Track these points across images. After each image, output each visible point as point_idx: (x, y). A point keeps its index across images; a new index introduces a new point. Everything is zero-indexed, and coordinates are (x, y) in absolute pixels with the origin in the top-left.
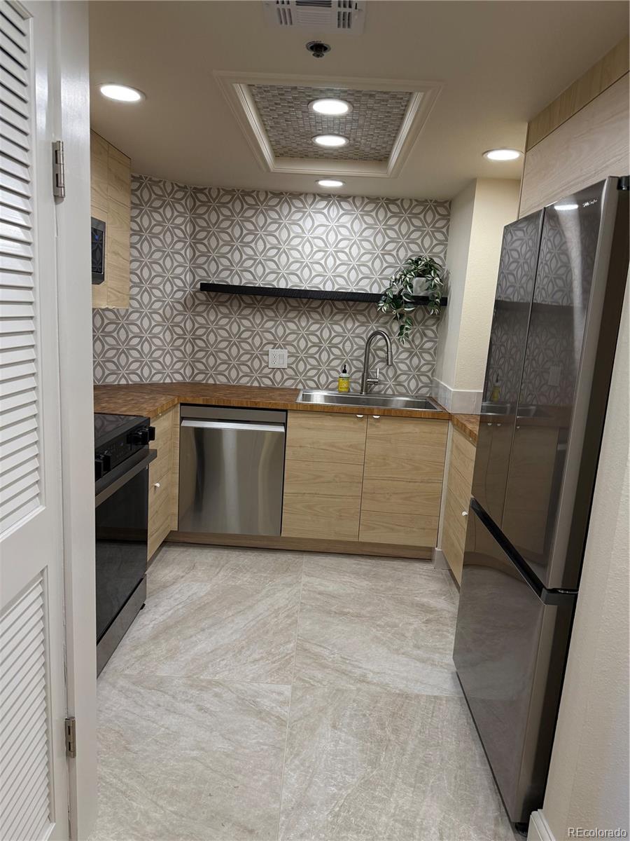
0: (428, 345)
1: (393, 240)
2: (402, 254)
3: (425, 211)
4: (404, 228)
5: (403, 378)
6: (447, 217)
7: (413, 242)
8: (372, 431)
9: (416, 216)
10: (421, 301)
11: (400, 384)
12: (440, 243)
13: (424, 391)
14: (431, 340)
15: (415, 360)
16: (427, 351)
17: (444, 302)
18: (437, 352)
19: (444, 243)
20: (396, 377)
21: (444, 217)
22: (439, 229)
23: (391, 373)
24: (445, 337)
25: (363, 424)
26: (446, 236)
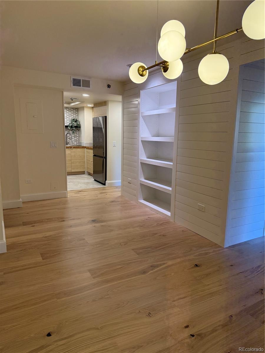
0: (77, 135)
1: (68, 115)
2: (70, 118)
3: (73, 110)
4: (70, 113)
5: (73, 142)
6: (78, 111)
7: (72, 116)
8: (72, 151)
9: (72, 111)
10: (76, 127)
11: (73, 143)
12: (77, 116)
13: (78, 144)
14: (78, 134)
15: (75, 138)
16: (77, 136)
17: (80, 127)
18: (79, 137)
19: (78, 116)
20: (72, 142)
21: (77, 111)
22: (76, 113)
23: (71, 141)
24: (81, 133)
25: (70, 150)
26: (78, 114)
